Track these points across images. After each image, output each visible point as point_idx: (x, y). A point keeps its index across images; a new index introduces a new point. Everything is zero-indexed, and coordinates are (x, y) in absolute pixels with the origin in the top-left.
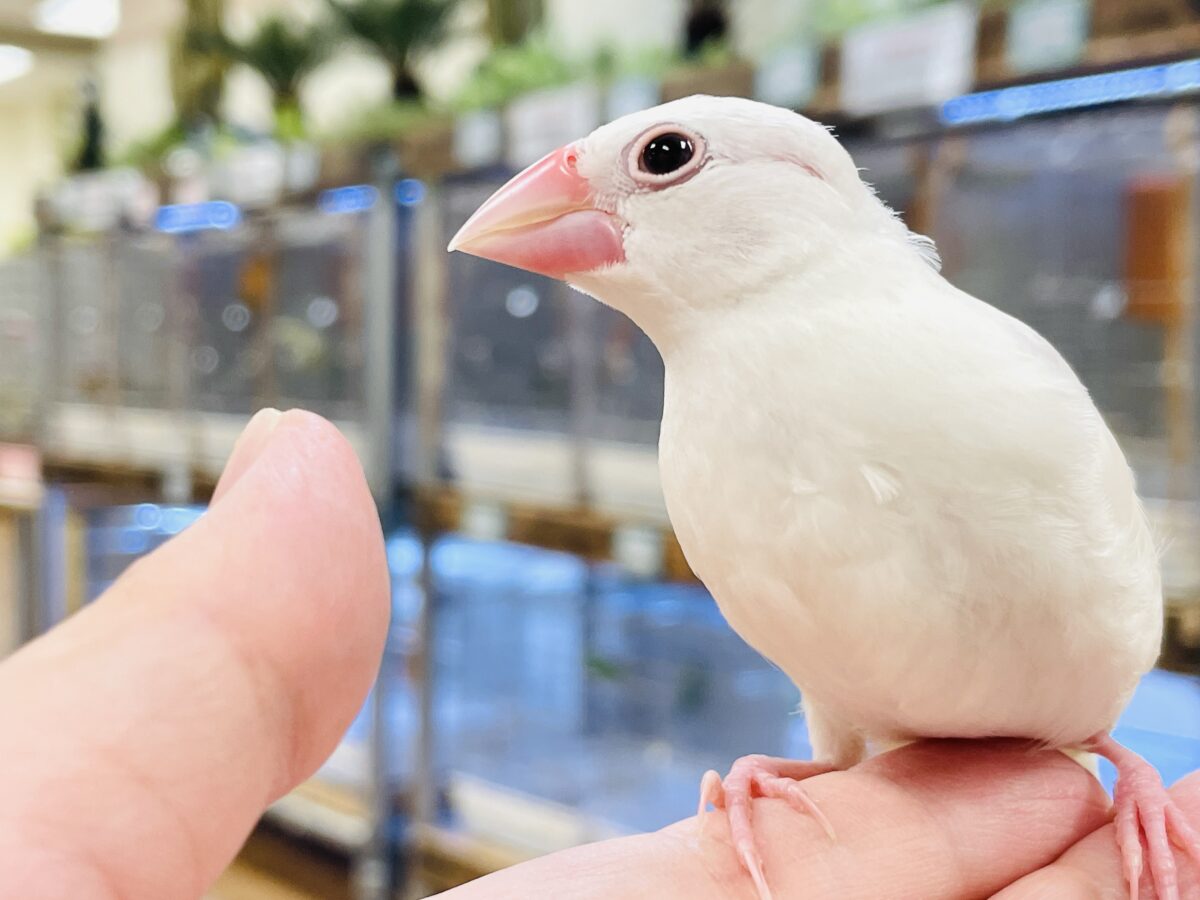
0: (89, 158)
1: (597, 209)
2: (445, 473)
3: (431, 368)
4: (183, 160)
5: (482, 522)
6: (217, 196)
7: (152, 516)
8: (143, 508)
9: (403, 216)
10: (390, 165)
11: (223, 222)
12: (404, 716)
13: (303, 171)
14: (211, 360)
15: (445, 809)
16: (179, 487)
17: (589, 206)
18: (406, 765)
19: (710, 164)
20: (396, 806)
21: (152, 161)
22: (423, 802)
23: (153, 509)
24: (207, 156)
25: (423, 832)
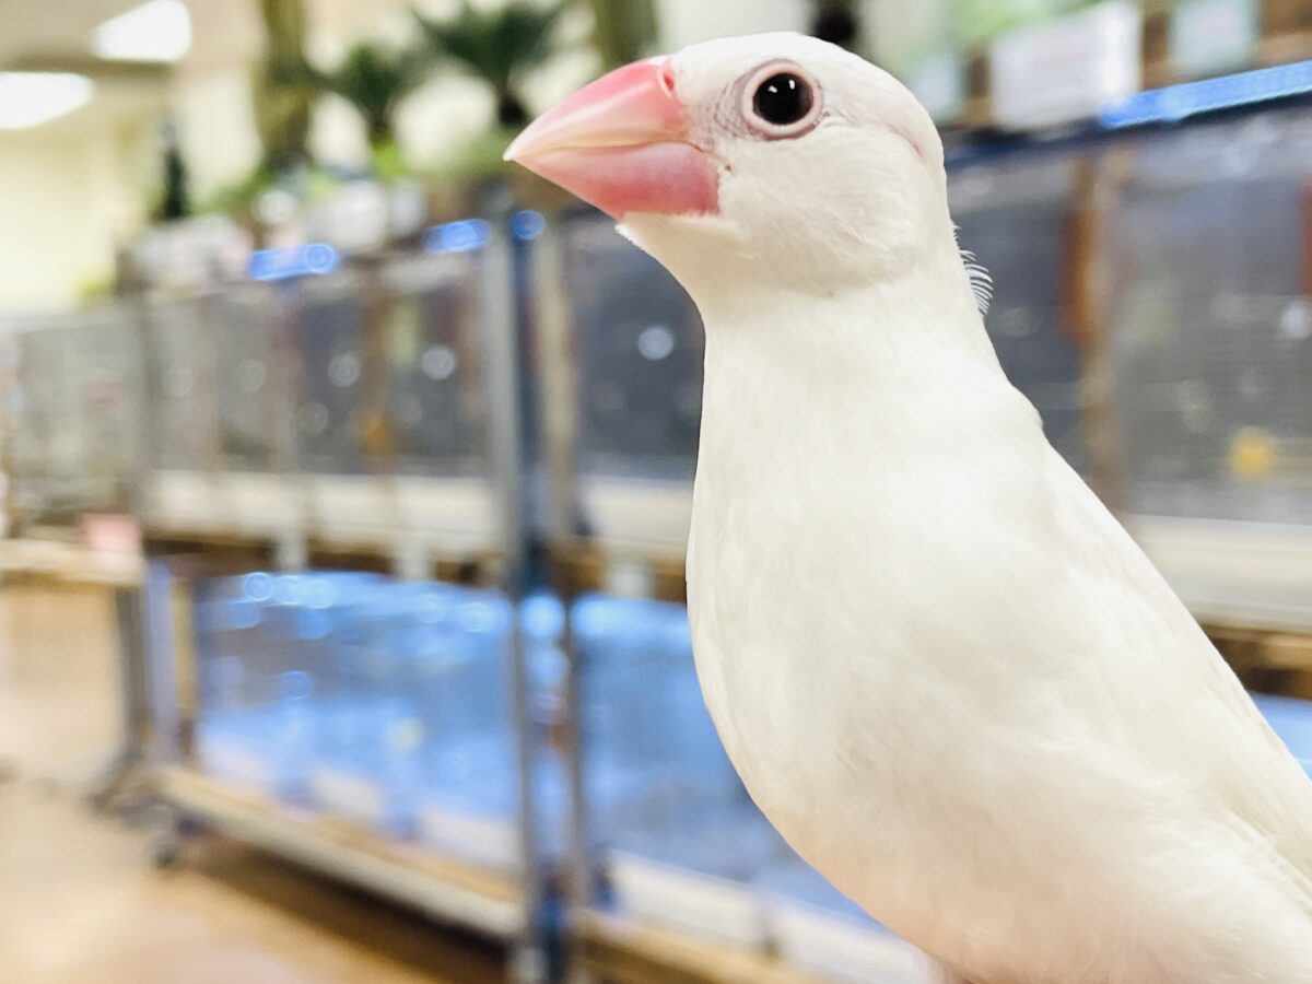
0: (173, 206)
1: (691, 144)
2: (583, 529)
3: (560, 415)
4: (276, 204)
5: (627, 581)
6: (315, 238)
7: (262, 584)
8: (252, 579)
9: (520, 249)
10: (503, 201)
11: (322, 266)
12: (553, 790)
13: (406, 210)
14: (320, 418)
15: (603, 891)
16: (293, 554)
17: (681, 138)
18: (558, 842)
19: (827, 120)
20: (550, 888)
21: (241, 206)
22: (580, 882)
23: (262, 578)
24: (302, 198)
25: (583, 917)
